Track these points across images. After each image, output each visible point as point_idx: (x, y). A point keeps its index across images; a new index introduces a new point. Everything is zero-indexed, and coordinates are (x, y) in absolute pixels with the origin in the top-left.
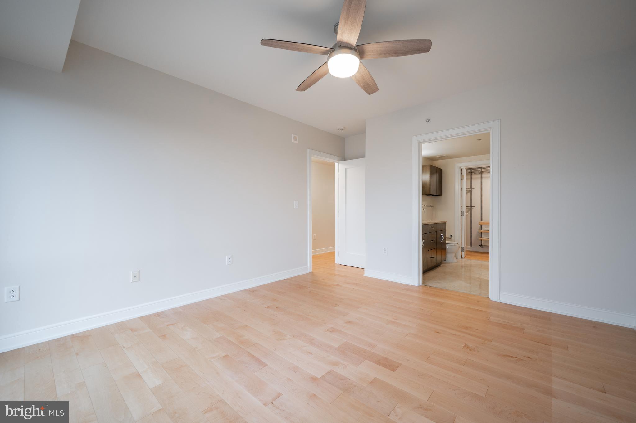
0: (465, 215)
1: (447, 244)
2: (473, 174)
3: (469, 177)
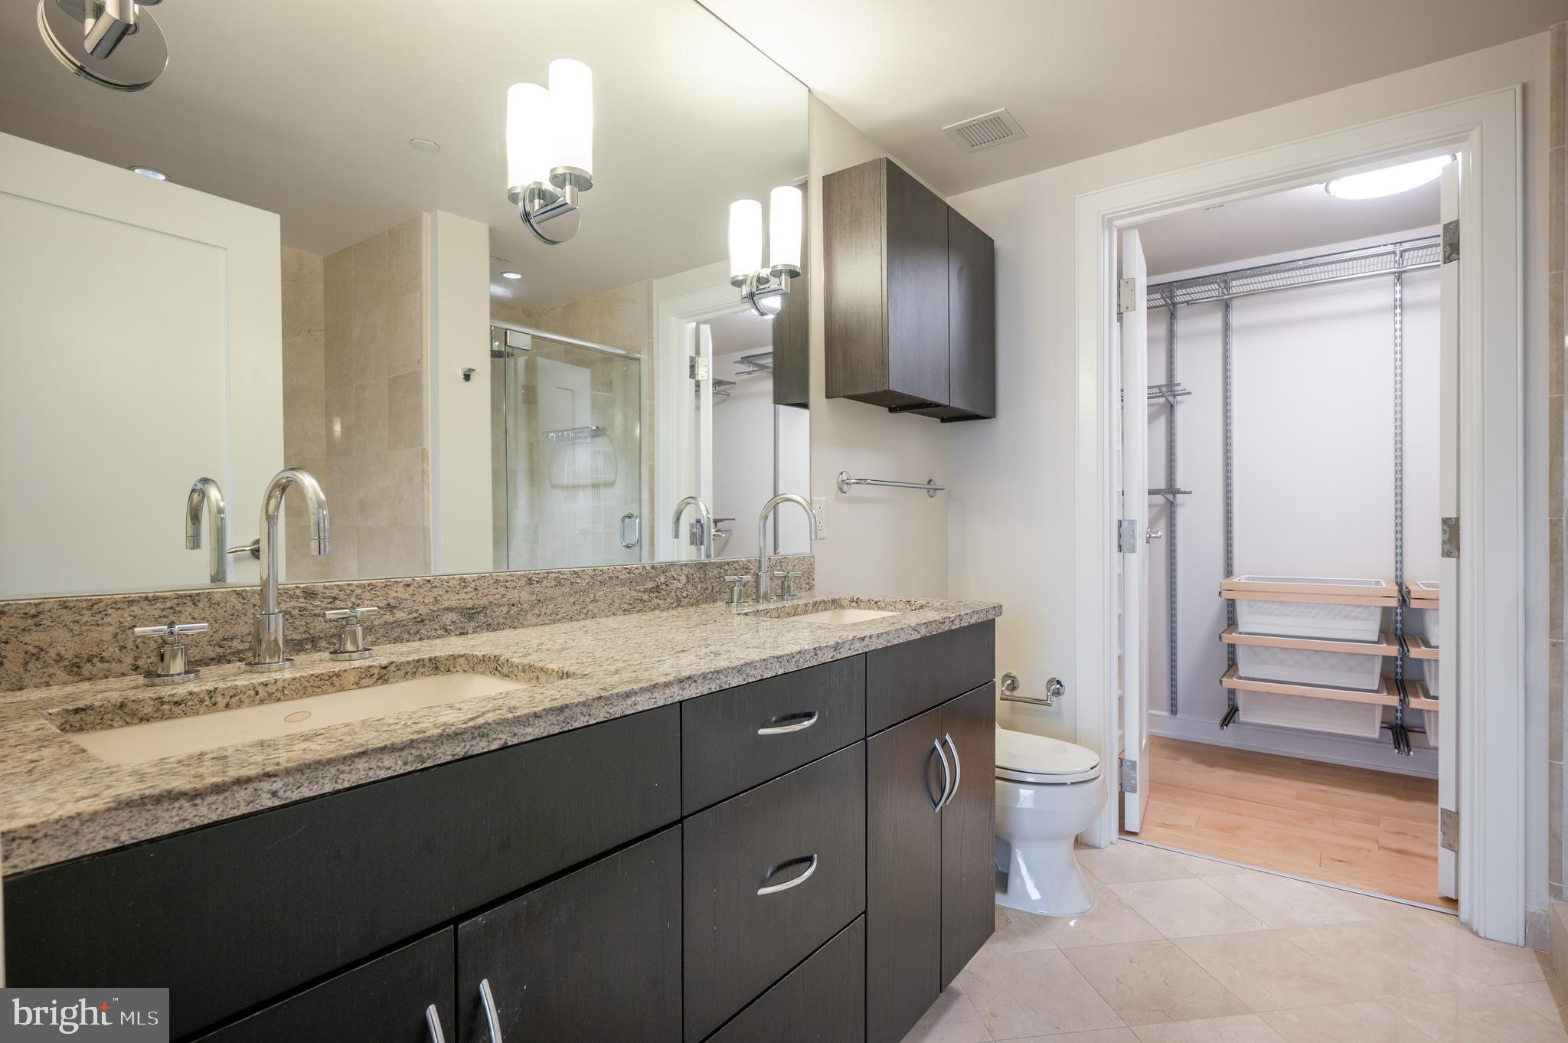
0: (1140, 543)
1: (998, 772)
2: (1181, 310)
3: (1162, 330)
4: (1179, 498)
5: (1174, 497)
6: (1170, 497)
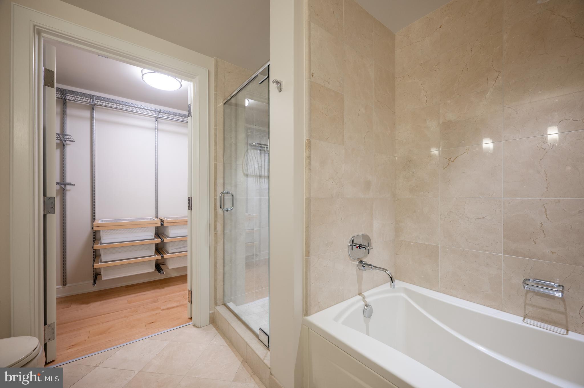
4: (68, 187)
5: (65, 187)
6: (63, 186)
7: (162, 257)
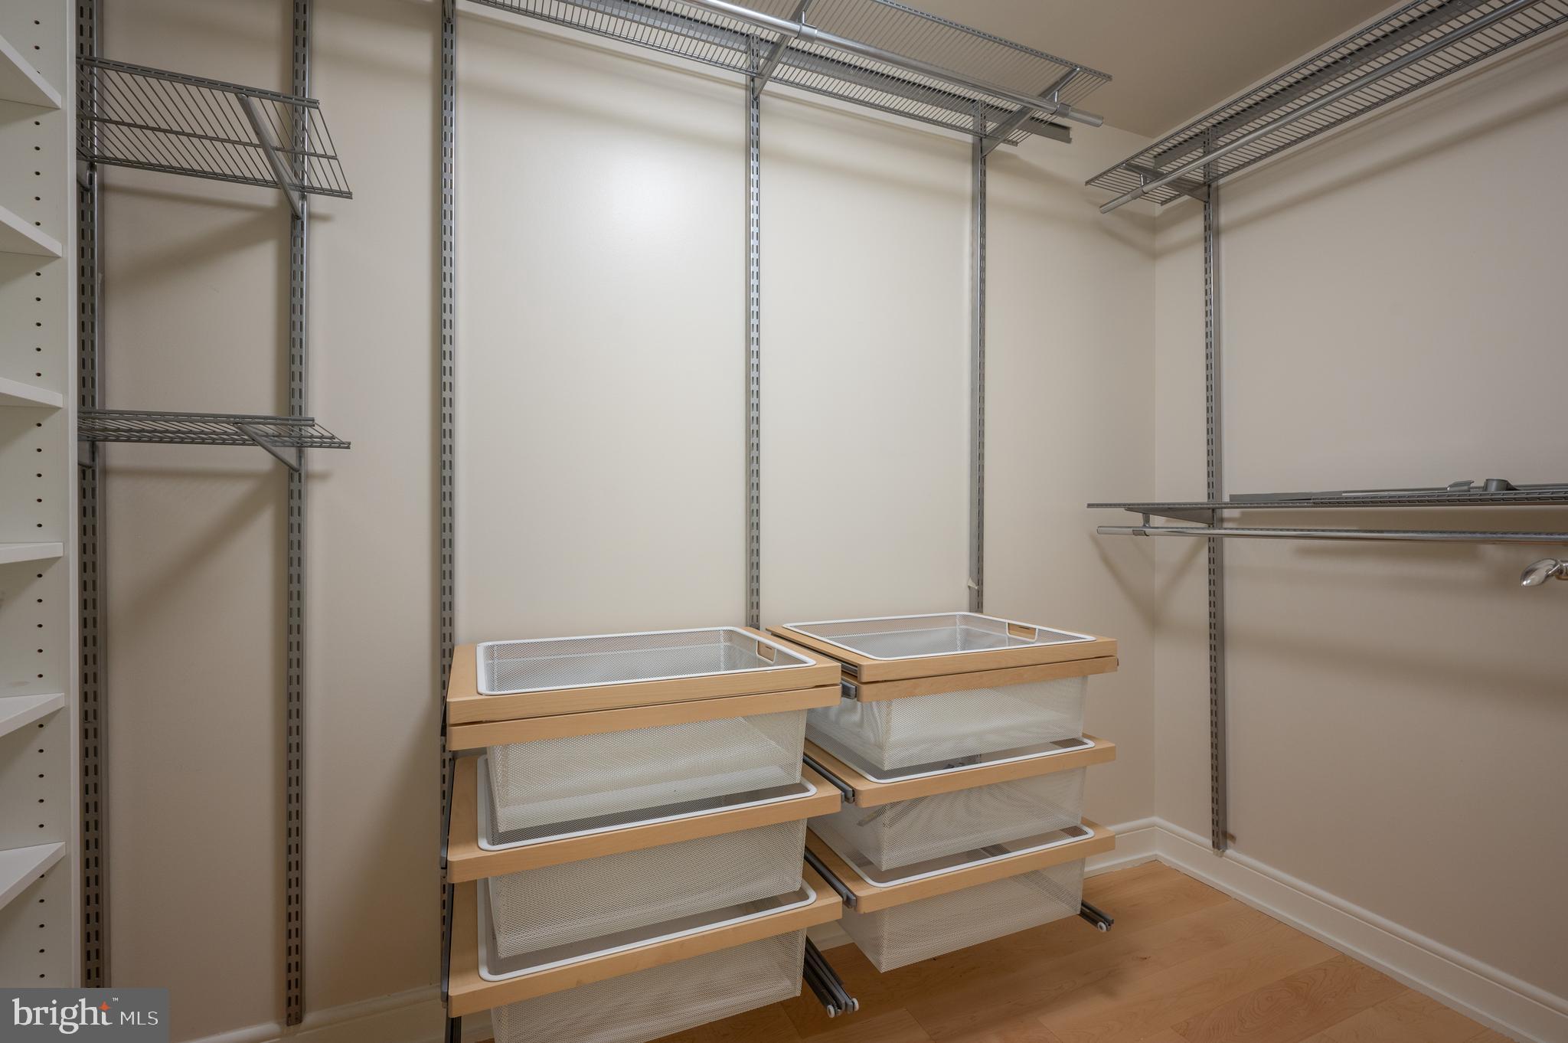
4: (317, 459)
5: (300, 455)
6: (289, 454)
7: (849, 902)
